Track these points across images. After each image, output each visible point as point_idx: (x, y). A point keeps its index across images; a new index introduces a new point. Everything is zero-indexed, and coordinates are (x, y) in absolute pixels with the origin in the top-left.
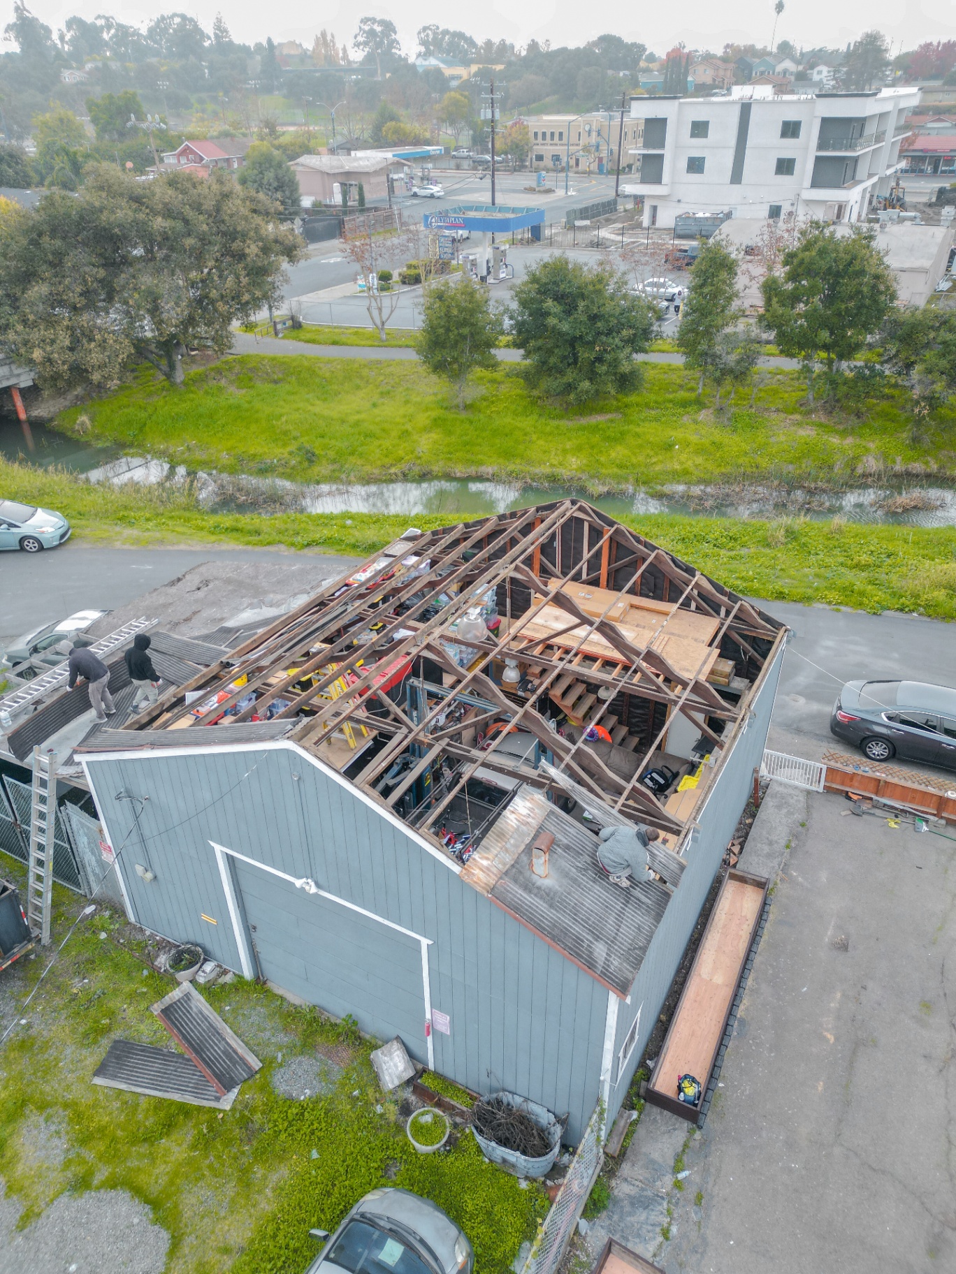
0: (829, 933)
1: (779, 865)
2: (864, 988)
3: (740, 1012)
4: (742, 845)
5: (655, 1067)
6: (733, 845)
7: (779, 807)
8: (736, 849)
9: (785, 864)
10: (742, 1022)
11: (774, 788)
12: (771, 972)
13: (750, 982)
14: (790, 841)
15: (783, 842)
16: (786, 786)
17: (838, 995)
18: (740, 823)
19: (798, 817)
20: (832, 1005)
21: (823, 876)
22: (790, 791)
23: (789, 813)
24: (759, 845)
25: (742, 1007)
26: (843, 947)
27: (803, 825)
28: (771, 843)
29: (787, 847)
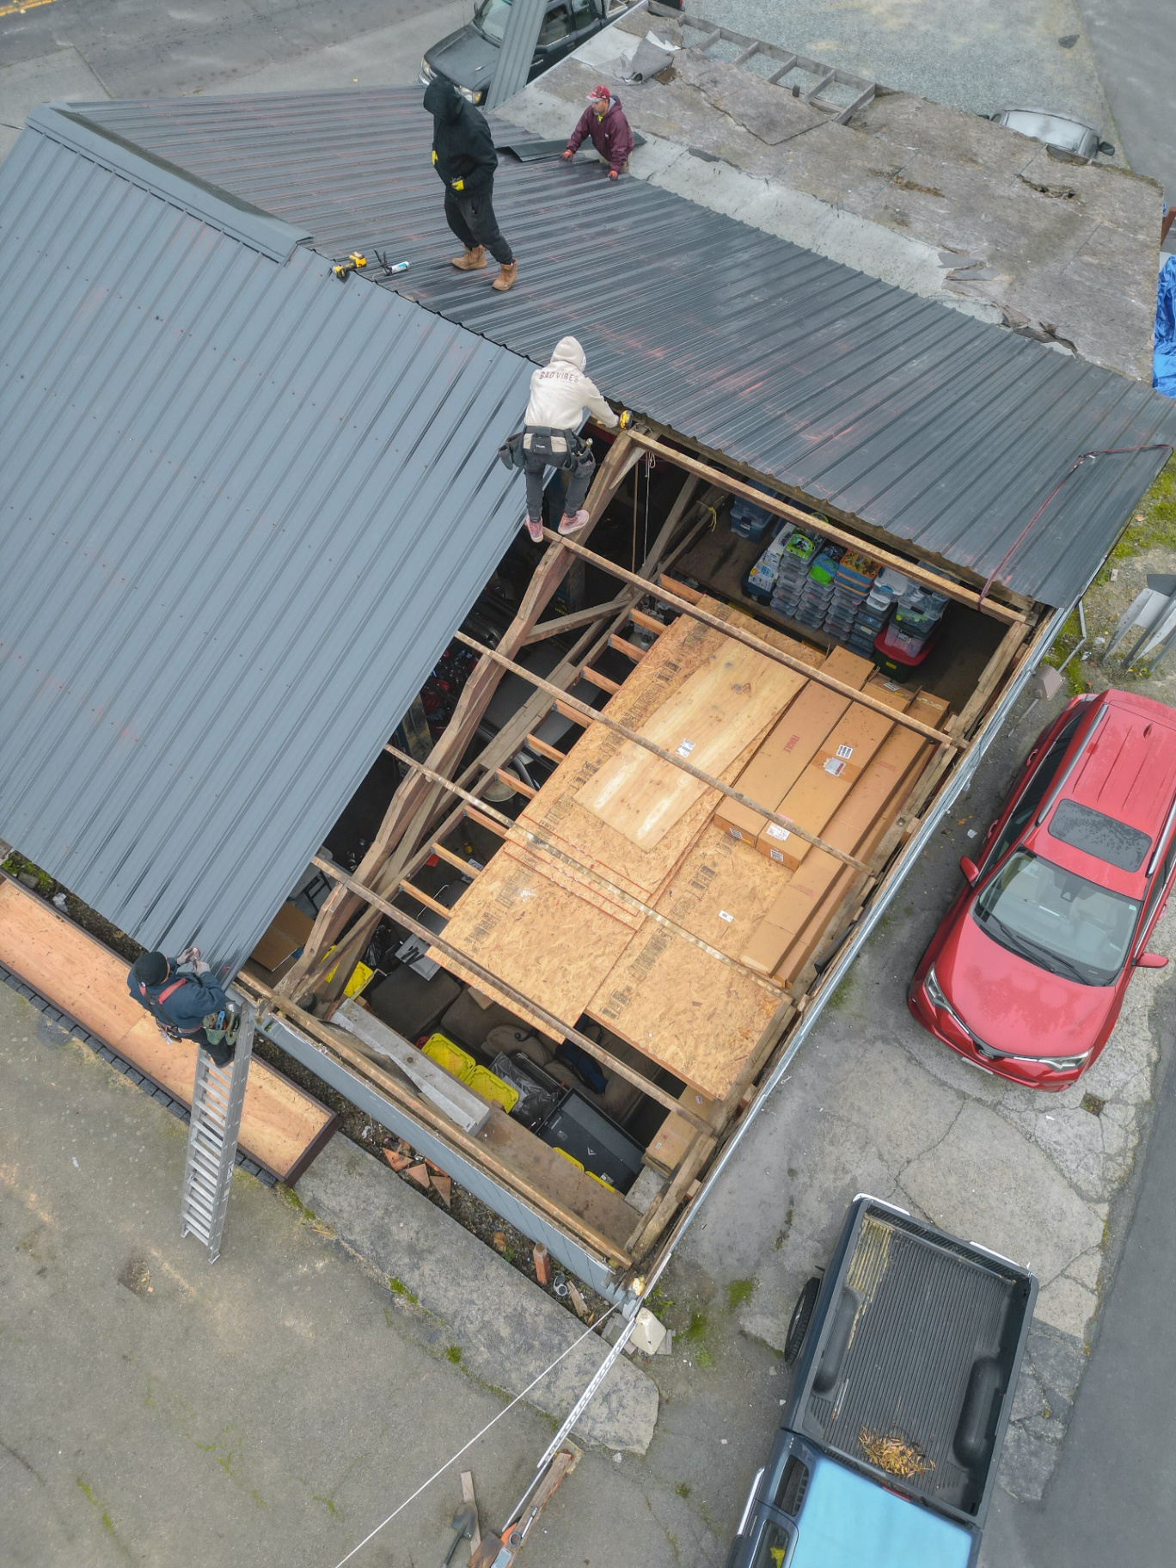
0: (166, 1266)
1: (352, 1243)
2: (41, 1272)
3: (77, 1041)
4: (431, 1194)
5: (52, 904)
6: (431, 1171)
7: (517, 1320)
8: (418, 1173)
9: (349, 1257)
10: (62, 1041)
11: (581, 1341)
12: (127, 1120)
13: (125, 1081)
14: (413, 1299)
15: (411, 1280)
16: (586, 1373)
17: (46, 1217)
18: (496, 1217)
19: (481, 1355)
20: (33, 1197)
21: (300, 1325)
22: (568, 1378)
23: (494, 1342)
24: (415, 1225)
25: (86, 1050)
26: (130, 1276)
27: (455, 1355)
28: (411, 1250)
29: (399, 1287)
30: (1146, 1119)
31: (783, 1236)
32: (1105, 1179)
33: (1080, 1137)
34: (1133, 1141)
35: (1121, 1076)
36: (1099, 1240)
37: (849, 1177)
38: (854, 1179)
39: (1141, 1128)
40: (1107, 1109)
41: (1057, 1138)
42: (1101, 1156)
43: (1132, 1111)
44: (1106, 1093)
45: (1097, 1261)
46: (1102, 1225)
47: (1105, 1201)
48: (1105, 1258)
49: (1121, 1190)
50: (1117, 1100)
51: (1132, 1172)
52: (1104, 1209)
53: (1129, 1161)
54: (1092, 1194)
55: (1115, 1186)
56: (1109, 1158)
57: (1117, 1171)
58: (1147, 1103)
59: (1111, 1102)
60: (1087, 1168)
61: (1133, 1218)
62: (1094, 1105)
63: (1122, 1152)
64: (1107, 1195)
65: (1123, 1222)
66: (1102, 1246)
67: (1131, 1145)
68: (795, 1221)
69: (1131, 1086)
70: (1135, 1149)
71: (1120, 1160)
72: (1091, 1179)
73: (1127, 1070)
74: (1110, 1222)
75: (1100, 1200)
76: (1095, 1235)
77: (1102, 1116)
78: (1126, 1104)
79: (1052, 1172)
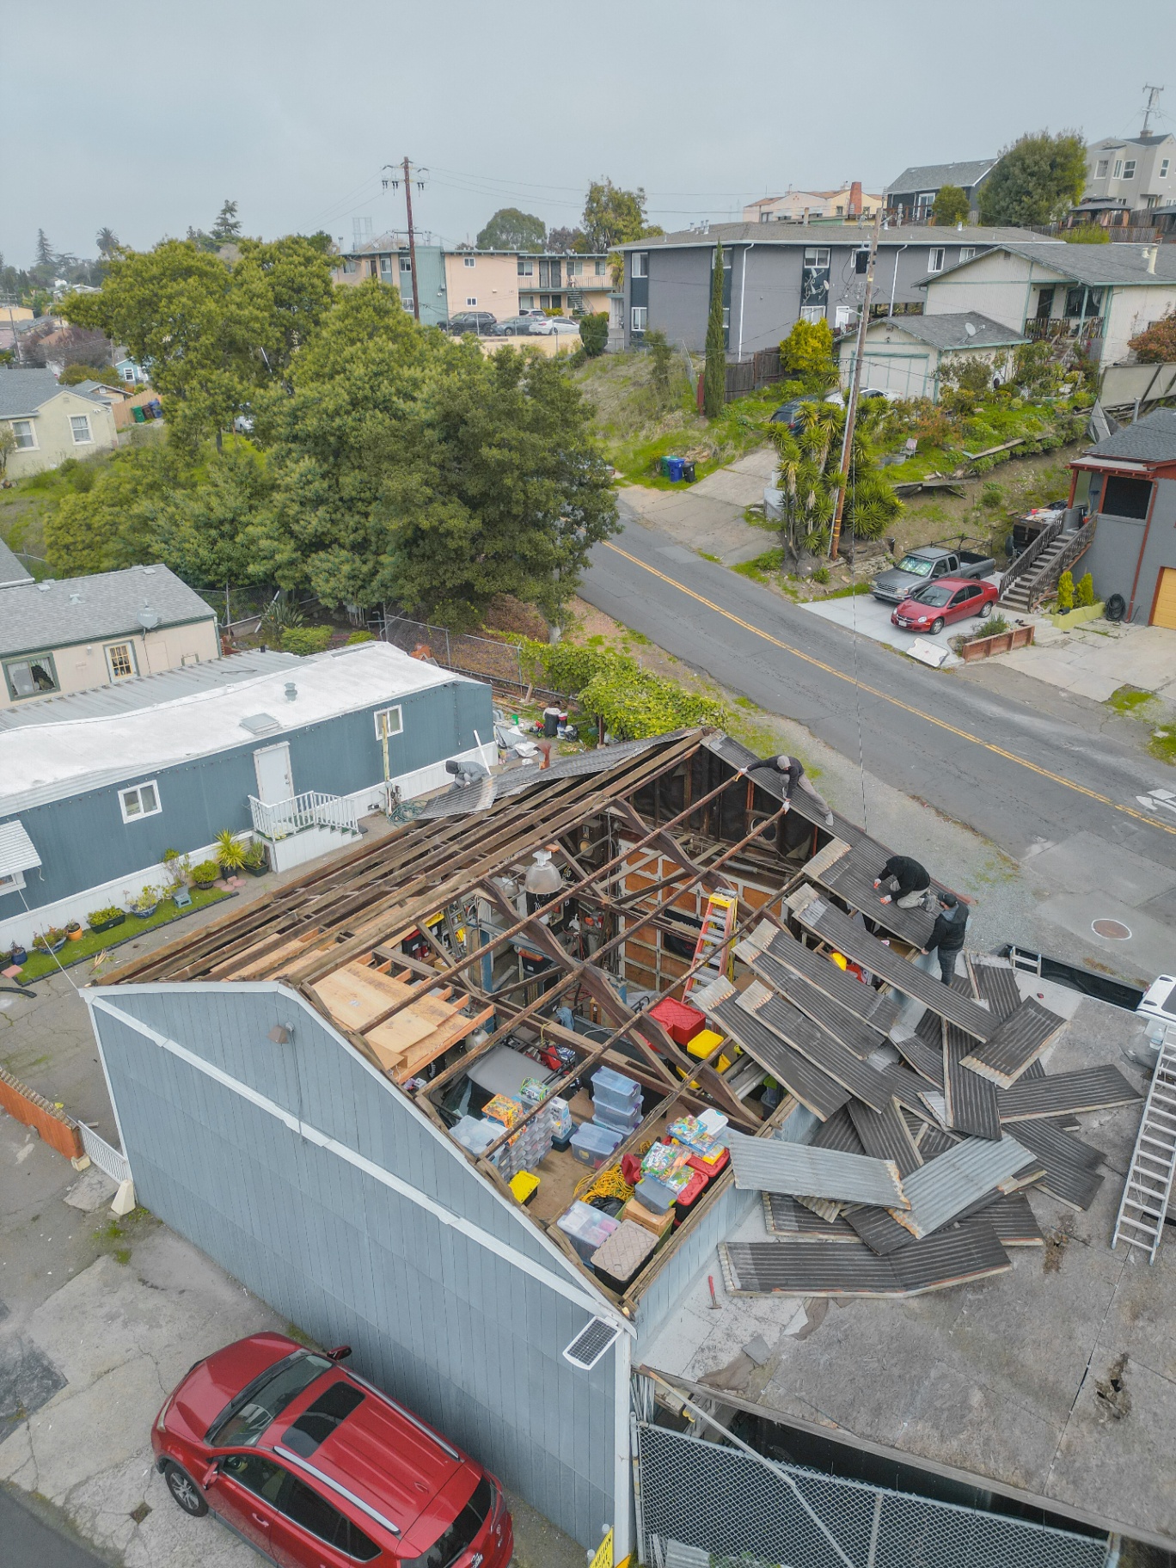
30: (109, 1557)
31: (144, 1283)
32: (80, 1507)
33: (120, 1494)
34: (97, 1541)
35: (153, 1542)
36: (41, 1491)
37: (164, 1324)
38: (161, 1327)
39: (104, 1551)
40: (132, 1523)
41: (127, 1476)
42: (98, 1508)
43: (121, 1546)
44: (144, 1526)
45: (27, 1486)
46: (49, 1496)
47: (65, 1503)
48: (28, 1494)
49: (66, 1519)
50: (136, 1534)
51: (75, 1531)
52: (59, 1502)
53: (84, 1533)
54: (74, 1495)
55: (71, 1516)
56: (95, 1515)
57: (82, 1521)
58: (122, 1562)
59: (136, 1529)
60: (94, 1494)
61: (41, 1523)
62: (140, 1514)
63: (94, 1529)
64: (68, 1506)
65: (42, 1513)
66: (35, 1491)
67: (96, 1537)
68: (151, 1290)
69: (141, 1550)
70: (91, 1540)
71: (88, 1525)
72: (84, 1497)
73: (157, 1550)
74: (46, 1503)
75: (67, 1500)
76: (46, 1490)
77: (128, 1517)
78: (130, 1541)
79: (104, 1466)
